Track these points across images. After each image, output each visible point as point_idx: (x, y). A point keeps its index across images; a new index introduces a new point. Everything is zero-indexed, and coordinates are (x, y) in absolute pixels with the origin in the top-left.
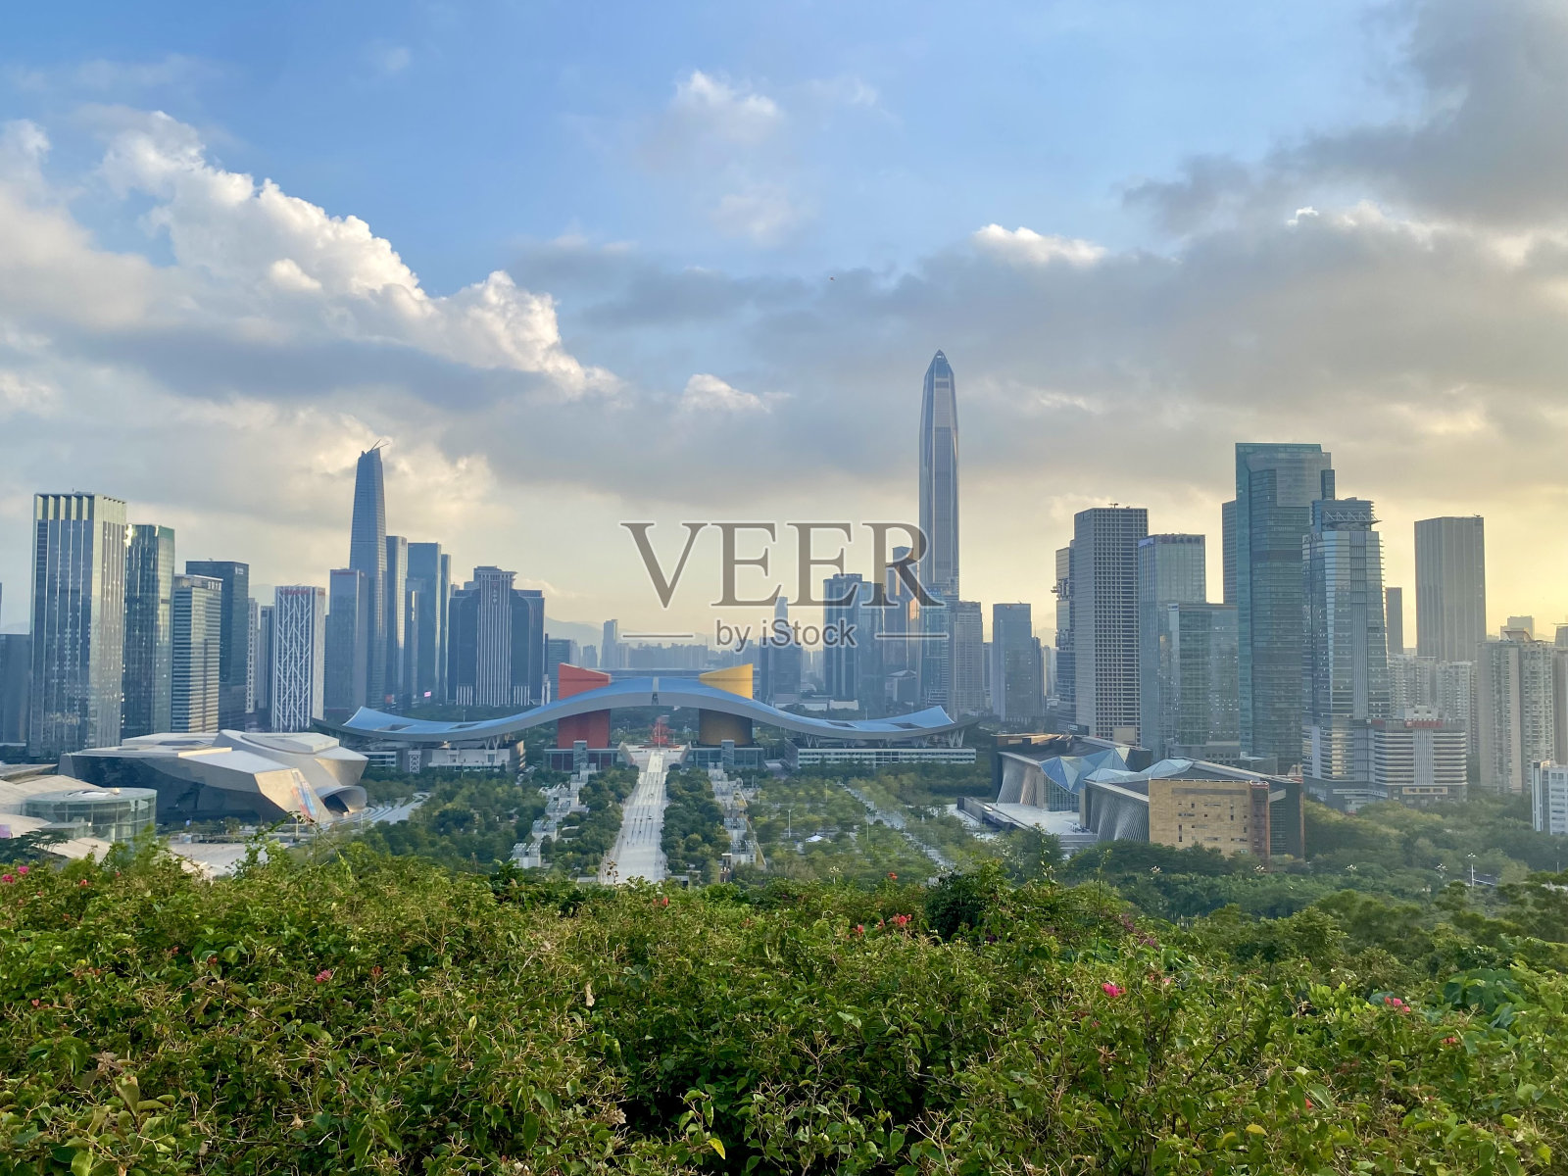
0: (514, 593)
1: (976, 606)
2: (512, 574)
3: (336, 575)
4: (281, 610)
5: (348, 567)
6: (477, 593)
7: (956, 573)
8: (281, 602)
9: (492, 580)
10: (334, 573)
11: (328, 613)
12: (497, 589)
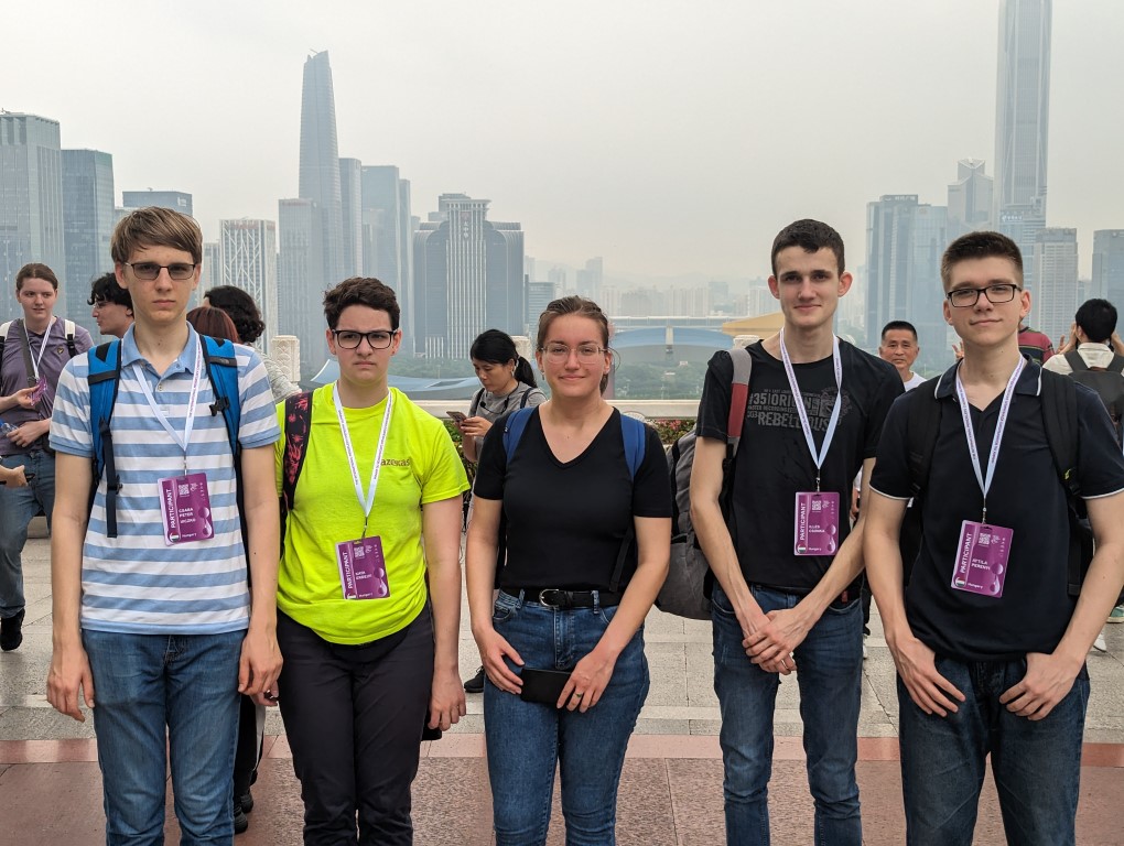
0: (488, 225)
1: (1071, 234)
2: (484, 203)
3: (285, 205)
4: (227, 248)
5: (297, 197)
6: (445, 225)
7: (1043, 192)
8: (227, 239)
9: (462, 211)
10: (283, 204)
11: (278, 251)
12: (469, 220)
